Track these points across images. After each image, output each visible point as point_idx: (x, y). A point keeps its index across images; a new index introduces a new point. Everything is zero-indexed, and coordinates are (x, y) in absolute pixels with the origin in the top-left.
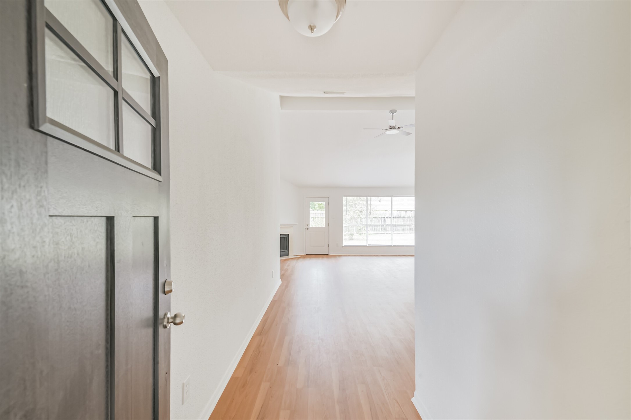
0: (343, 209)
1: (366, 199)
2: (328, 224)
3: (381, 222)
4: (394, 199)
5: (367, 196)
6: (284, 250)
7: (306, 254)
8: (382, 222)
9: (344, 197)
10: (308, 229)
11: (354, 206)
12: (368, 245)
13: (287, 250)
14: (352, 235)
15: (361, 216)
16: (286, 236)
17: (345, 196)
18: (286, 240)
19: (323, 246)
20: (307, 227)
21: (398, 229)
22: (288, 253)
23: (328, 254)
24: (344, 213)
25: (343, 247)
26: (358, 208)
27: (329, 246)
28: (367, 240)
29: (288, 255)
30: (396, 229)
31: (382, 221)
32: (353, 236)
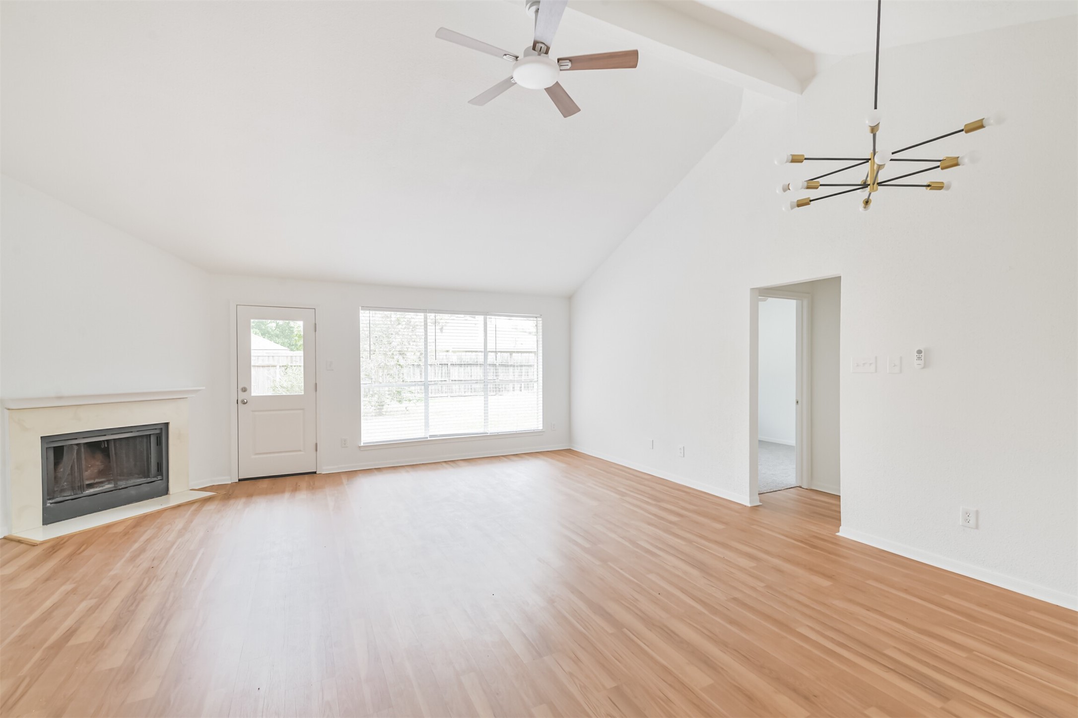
0: (361, 346)
1: (423, 317)
2: (313, 385)
3: (440, 374)
4: (493, 321)
5: (424, 311)
6: (148, 477)
7: (240, 480)
8: (442, 373)
9: (361, 312)
10: (245, 403)
11: (385, 341)
12: (431, 436)
13: (159, 477)
14: (381, 405)
15: (402, 362)
16: (158, 431)
17: (365, 308)
18: (159, 442)
19: (300, 451)
20: (242, 396)
21: (473, 387)
22: (164, 485)
23: (315, 473)
24: (364, 355)
25: (360, 447)
26: (394, 344)
27: (316, 450)
28: (427, 424)
29: (166, 491)
30: (470, 387)
31: (442, 370)
32: (383, 406)
